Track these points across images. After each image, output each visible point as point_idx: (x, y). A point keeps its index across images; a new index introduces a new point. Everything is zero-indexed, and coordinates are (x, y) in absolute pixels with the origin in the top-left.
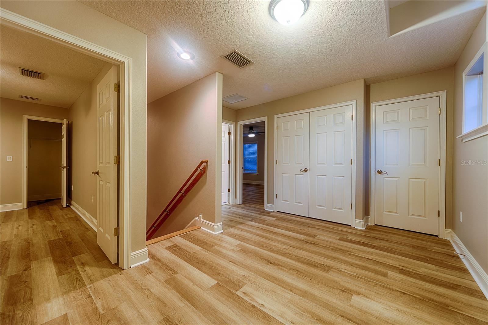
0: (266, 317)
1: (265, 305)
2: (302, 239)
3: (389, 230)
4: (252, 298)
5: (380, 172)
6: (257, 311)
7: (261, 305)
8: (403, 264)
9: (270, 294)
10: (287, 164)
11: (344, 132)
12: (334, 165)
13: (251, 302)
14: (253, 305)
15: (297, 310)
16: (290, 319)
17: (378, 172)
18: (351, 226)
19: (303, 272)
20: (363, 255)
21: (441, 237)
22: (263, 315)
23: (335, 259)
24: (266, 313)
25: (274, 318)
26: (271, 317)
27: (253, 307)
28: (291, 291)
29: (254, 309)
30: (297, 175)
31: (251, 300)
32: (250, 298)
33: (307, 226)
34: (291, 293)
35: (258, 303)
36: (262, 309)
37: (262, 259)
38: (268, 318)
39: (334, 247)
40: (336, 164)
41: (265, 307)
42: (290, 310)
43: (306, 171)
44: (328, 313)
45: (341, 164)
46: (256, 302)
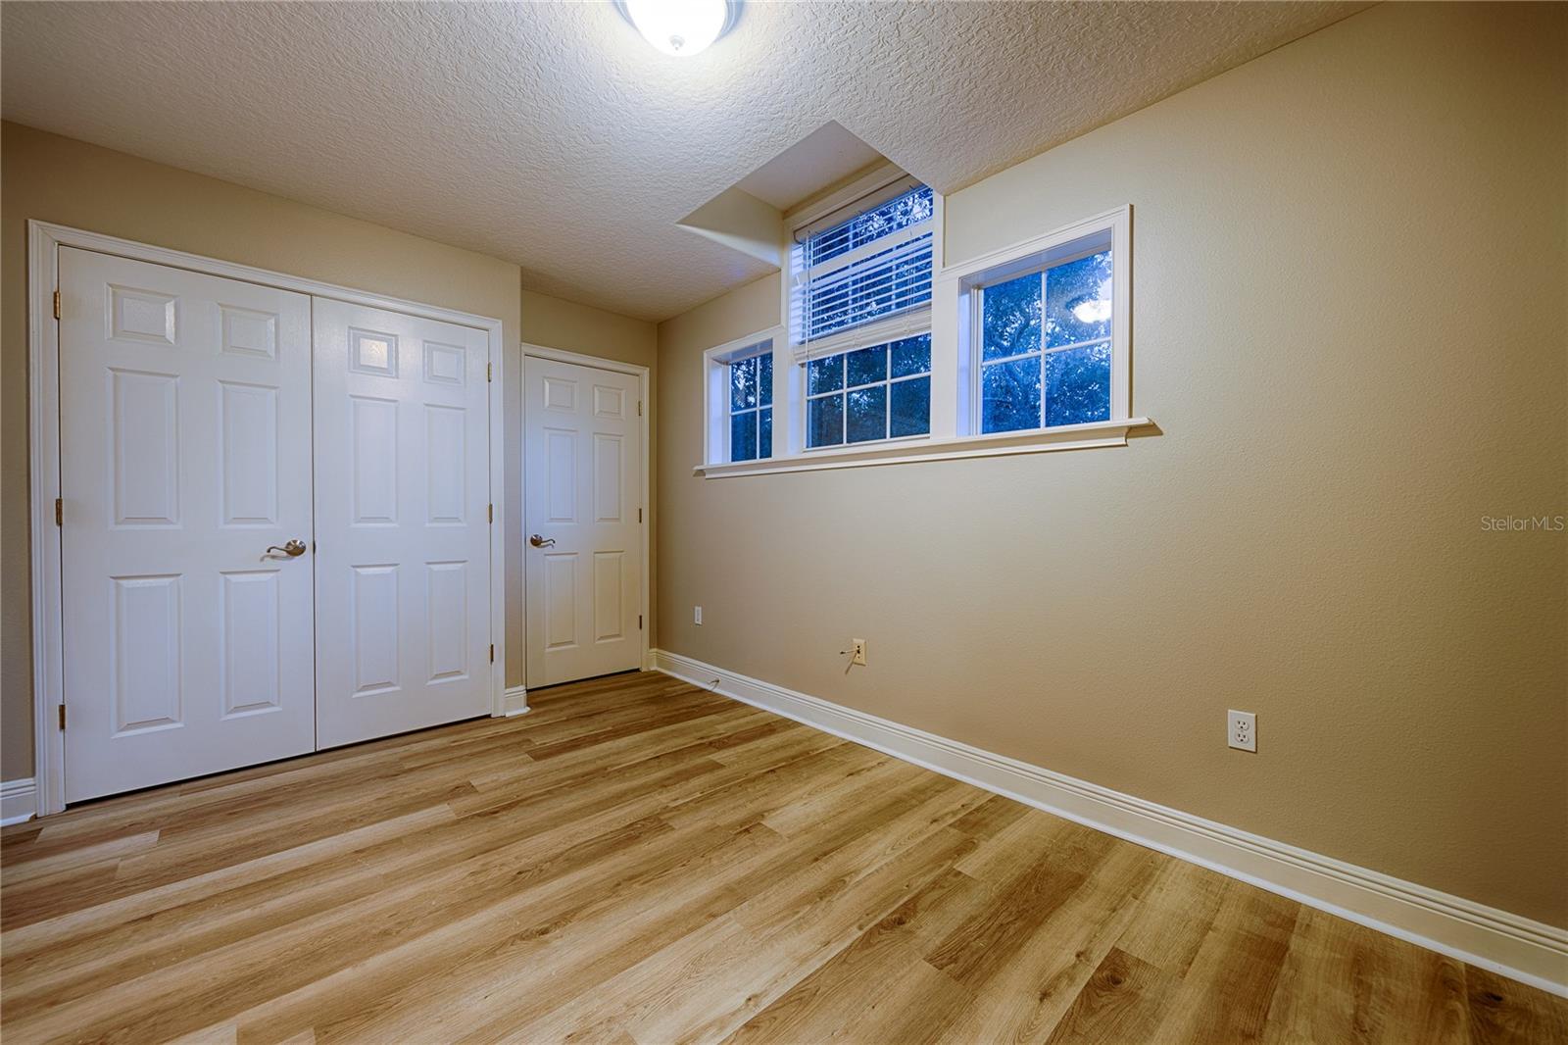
0: (801, 999)
1: (753, 993)
2: (453, 816)
3: (567, 690)
4: (711, 1025)
5: (536, 542)
6: (775, 1018)
7: (751, 1003)
8: (700, 734)
9: (711, 969)
10: (164, 520)
11: (462, 412)
12: (427, 525)
13: (729, 1031)
14: (746, 1025)
15: (788, 922)
16: (813, 946)
17: (532, 540)
18: (489, 716)
19: (643, 868)
20: (634, 759)
21: (644, 670)
22: (793, 1004)
23: (621, 797)
24: (784, 996)
25: (806, 979)
26: (801, 985)
27: (754, 1027)
28: (714, 916)
29: (762, 1024)
30: (233, 578)
31: (722, 1029)
32: (713, 1030)
33: (374, 779)
34: (720, 919)
35: (739, 1010)
36: (766, 1003)
37: (491, 953)
38: (804, 994)
39: (568, 779)
40: (437, 519)
41: (761, 994)
42: (786, 939)
43: (295, 551)
44: (805, 876)
45: (456, 519)
46: (733, 1014)
